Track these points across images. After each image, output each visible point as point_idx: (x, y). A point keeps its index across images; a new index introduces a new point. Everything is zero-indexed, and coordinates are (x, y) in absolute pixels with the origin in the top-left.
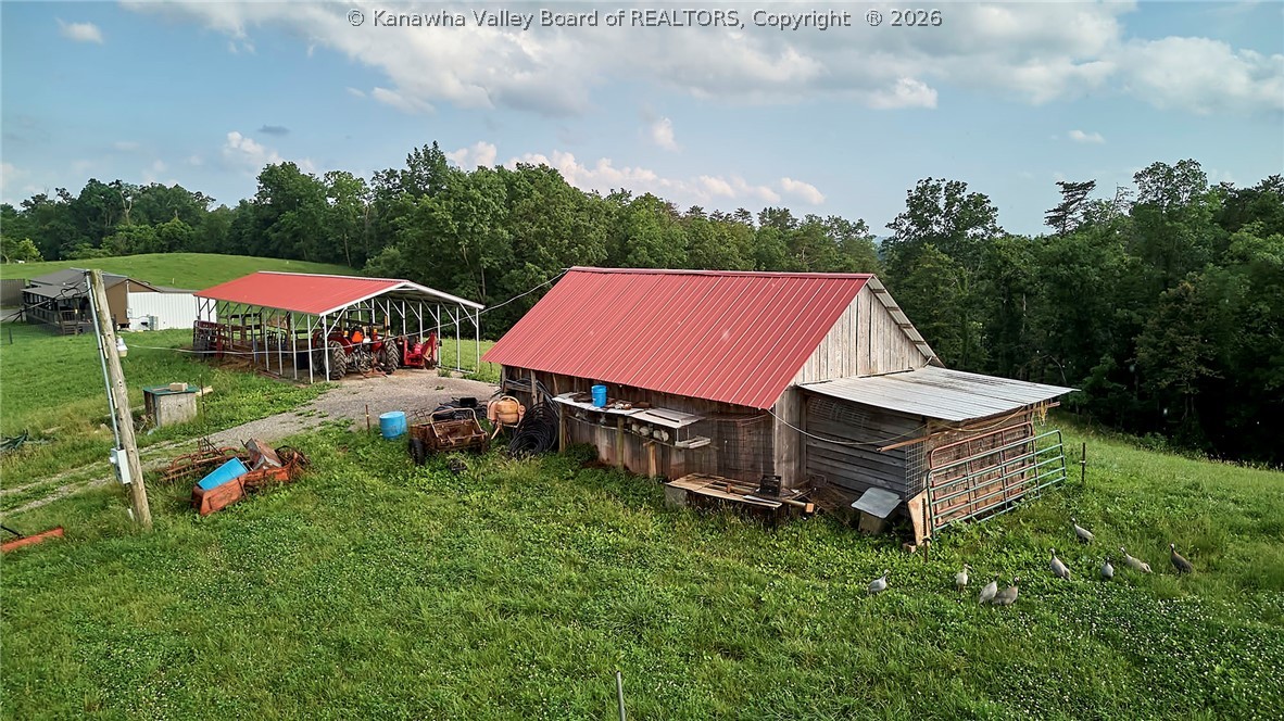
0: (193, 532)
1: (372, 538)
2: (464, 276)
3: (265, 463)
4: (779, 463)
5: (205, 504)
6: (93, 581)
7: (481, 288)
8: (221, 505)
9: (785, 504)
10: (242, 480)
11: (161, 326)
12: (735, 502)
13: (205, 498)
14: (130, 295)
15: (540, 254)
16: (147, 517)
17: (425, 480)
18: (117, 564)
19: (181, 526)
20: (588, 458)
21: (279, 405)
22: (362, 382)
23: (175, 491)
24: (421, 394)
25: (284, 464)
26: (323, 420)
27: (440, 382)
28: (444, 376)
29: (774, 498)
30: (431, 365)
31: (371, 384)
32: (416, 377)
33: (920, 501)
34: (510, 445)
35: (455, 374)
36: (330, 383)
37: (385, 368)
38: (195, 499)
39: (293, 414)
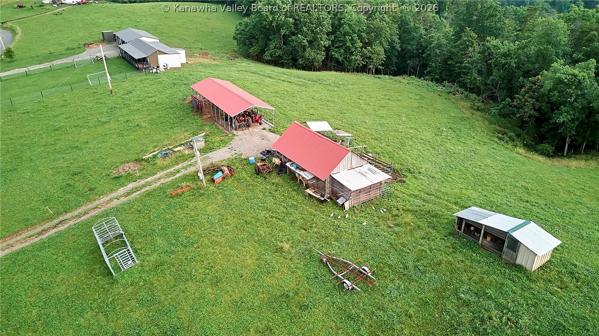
1: (249, 196)
3: (226, 173)
4: (327, 189)
5: (216, 182)
6: (200, 201)
8: (219, 182)
9: (325, 199)
10: (222, 177)
11: (169, 67)
12: (316, 197)
14: (159, 56)
15: (304, 31)
16: (206, 185)
17: (259, 180)
18: (203, 197)
20: (293, 177)
21: (223, 143)
22: (242, 132)
23: (209, 177)
24: (258, 142)
25: (230, 172)
26: (235, 152)
27: (263, 136)
28: (264, 129)
29: (323, 197)
30: (261, 124)
31: (245, 134)
32: (256, 129)
33: (348, 202)
34: (277, 170)
35: (267, 127)
36: (235, 132)
37: (248, 126)
38: (213, 181)
39: (227, 148)
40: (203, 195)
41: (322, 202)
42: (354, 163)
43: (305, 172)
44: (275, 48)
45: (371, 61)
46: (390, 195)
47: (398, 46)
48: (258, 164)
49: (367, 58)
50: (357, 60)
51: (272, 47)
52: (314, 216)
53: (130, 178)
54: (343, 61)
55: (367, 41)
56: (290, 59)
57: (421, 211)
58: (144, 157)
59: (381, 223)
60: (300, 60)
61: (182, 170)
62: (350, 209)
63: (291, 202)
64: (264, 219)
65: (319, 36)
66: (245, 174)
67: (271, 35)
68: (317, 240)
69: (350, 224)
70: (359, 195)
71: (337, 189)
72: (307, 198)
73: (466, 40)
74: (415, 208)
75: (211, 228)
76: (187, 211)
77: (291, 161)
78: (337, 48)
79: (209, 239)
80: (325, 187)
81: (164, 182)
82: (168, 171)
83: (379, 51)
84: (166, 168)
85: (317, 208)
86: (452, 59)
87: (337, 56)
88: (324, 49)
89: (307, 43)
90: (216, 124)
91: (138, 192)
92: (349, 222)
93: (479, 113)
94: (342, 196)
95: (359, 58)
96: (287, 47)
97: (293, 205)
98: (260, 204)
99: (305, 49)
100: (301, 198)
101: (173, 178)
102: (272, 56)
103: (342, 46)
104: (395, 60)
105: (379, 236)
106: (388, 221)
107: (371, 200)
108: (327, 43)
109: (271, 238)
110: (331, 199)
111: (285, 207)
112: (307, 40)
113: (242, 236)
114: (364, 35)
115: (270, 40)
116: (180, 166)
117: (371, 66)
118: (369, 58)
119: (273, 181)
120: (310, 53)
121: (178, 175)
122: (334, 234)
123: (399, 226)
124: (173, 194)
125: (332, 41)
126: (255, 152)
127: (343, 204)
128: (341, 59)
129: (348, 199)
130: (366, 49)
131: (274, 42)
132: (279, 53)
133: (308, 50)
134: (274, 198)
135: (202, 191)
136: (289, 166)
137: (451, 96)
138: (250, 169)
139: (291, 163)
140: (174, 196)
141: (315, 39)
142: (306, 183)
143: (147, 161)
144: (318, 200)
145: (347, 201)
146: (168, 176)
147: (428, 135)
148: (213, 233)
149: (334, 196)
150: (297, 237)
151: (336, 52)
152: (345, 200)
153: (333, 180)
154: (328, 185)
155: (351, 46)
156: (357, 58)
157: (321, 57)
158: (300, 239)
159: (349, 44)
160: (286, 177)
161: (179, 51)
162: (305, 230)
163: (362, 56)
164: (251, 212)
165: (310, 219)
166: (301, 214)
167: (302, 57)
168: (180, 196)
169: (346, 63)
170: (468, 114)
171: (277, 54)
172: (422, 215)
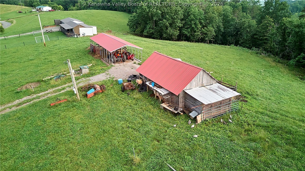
0: (86, 102)
1: (112, 108)
2: (150, 22)
3: (98, 90)
4: (180, 103)
5: (88, 97)
6: (71, 111)
7: (154, 25)
8: (90, 97)
9: (178, 112)
10: (94, 92)
11: (86, 35)
12: (170, 110)
13: (88, 96)
14: (80, 28)
15: (167, 17)
16: (79, 98)
17: (123, 96)
18: (74, 108)
19: (84, 101)
20: (152, 94)
21: (103, 70)
22: (119, 65)
23: (84, 93)
24: (128, 70)
25: (101, 89)
26: (110, 76)
27: (133, 66)
28: (135, 63)
29: (177, 110)
30: (133, 60)
31: (120, 66)
32: (129, 63)
33: (200, 116)
34: (139, 89)
35: (137, 62)
36: (113, 64)
37: (124, 61)
38: (86, 95)
39: (105, 74)
40: (75, 106)
41: (176, 115)
42: (205, 82)
43: (161, 89)
44: (150, 28)
45: (207, 35)
46: (238, 111)
47: (222, 29)
48: (125, 84)
49: (204, 34)
50: (198, 35)
51: (148, 27)
52: (168, 127)
53: (27, 93)
54: (190, 36)
55: (204, 25)
56: (159, 35)
57: (273, 126)
58: (43, 79)
59: (235, 137)
60: (164, 34)
61: (67, 88)
62: (202, 122)
63: (147, 114)
64: (120, 128)
65: (176, 20)
66: (113, 92)
67: (148, 21)
68: (170, 153)
69: (203, 137)
70: (211, 110)
71: (189, 103)
72: (162, 111)
73: (266, 23)
74: (265, 124)
75: (72, 135)
76: (57, 119)
77: (150, 80)
78: (186, 28)
79: (66, 146)
80: (178, 101)
81: (50, 96)
82: (57, 88)
83: (212, 31)
84: (55, 86)
85: (170, 120)
86: (257, 35)
87: (186, 33)
88: (178, 29)
89: (168, 25)
90: (102, 60)
91: (28, 103)
92: (202, 135)
93: (280, 64)
94: (193, 110)
95: (199, 34)
96: (157, 28)
97: (149, 117)
98: (120, 115)
99: (167, 29)
100: (156, 111)
101: (58, 93)
102: (148, 33)
103: (189, 28)
104: (220, 37)
105: (235, 151)
106: (241, 136)
107: (221, 115)
108: (181, 25)
109: (124, 148)
110: (184, 113)
111: (141, 119)
112: (169, 23)
113: (97, 144)
114: (202, 21)
115: (147, 24)
116: (66, 85)
117: (207, 39)
118: (206, 34)
119: (134, 97)
120: (170, 31)
121: (63, 91)
122: (187, 147)
123: (255, 142)
124: (51, 105)
125: (183, 24)
126: (124, 76)
127: (196, 117)
128: (188, 35)
129: (200, 112)
130: (204, 29)
131: (149, 25)
132: (152, 31)
133: (169, 28)
134: (133, 110)
135: (75, 103)
136: (148, 84)
137: (258, 55)
138: (118, 88)
139: (150, 82)
140: (52, 107)
141: (174, 22)
142: (162, 99)
143: (45, 81)
144: (172, 113)
145: (199, 114)
146: (55, 92)
147: (252, 73)
148: (71, 140)
149: (187, 110)
150: (150, 149)
151: (186, 31)
152: (197, 114)
153: (186, 95)
154: (181, 100)
155: (195, 27)
156: (198, 34)
157: (177, 33)
158: (152, 150)
159: (193, 26)
160: (145, 93)
161: (93, 27)
162: (158, 141)
163: (201, 33)
164: (111, 122)
165: (164, 131)
166: (156, 125)
167: (166, 33)
168: (57, 106)
169: (192, 38)
170: (274, 64)
171: (151, 32)
172: (275, 130)
